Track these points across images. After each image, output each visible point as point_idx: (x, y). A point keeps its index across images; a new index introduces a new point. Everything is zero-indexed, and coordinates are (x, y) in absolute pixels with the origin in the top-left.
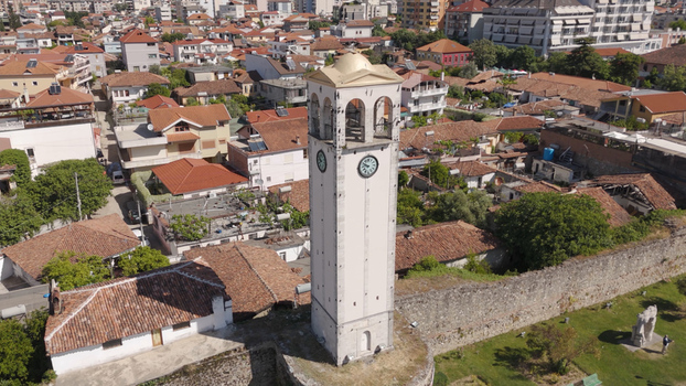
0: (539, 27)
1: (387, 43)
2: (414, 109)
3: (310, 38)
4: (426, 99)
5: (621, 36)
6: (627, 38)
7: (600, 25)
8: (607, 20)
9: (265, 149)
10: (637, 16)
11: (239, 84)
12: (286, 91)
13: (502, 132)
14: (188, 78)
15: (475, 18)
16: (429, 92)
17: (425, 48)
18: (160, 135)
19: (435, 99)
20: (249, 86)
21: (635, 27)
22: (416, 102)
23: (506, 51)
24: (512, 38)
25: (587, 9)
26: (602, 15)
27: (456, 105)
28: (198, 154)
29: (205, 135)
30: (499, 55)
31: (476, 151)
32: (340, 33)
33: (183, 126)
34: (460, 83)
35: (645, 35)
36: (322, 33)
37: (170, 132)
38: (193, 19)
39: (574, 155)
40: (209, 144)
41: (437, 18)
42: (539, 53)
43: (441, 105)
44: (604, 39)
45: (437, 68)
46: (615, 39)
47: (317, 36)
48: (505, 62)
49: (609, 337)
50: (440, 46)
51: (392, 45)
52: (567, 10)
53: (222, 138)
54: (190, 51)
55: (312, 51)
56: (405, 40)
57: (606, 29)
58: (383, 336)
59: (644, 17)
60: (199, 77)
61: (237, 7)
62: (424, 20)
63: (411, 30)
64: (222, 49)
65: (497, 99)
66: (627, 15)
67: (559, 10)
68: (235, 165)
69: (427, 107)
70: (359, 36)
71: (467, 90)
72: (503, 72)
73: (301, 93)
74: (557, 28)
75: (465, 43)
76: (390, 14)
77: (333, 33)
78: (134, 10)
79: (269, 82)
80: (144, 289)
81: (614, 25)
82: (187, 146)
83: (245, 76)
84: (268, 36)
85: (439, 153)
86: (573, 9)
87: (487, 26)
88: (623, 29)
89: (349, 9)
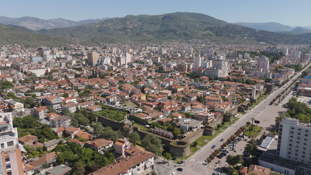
0: (216, 74)
15: (202, 71)
17: (201, 77)
21: (226, 72)
24: (211, 75)
26: (222, 71)
50: (204, 77)
62: (184, 70)
67: (219, 71)
87: (206, 73)
89: (164, 67)
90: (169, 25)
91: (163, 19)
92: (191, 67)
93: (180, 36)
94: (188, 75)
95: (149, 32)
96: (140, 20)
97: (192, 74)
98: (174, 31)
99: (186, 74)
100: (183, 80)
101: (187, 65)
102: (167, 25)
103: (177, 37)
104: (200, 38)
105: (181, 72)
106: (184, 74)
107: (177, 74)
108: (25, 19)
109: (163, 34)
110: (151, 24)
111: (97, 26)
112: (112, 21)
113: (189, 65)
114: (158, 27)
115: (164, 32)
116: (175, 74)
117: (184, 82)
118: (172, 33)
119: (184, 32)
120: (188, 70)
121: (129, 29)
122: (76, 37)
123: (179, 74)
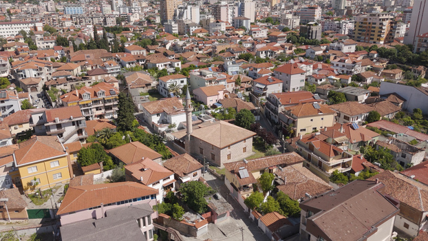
1: (376, 55)
36: (322, 48)
41: (384, 37)
70: (350, 49)
77: (333, 48)
89: (314, 29)
92: (402, 30)
94: (383, 54)
97: (400, 49)
99: (378, 51)
100: (359, 70)
101: (386, 23)
105: (361, 45)
106: (370, 49)
107: (345, 49)
113: (394, 24)
116: (339, 49)
117: (359, 78)
120: (390, 38)
123: (353, 49)
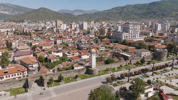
0: (121, 37)
1: (97, 38)
2: (100, 50)
3: (84, 37)
4: (102, 49)
5: (134, 37)
6: (135, 38)
7: (130, 36)
8: (132, 35)
9: (83, 55)
10: (137, 34)
11: (75, 46)
12: (83, 47)
13: (111, 53)
14: (67, 45)
15: (111, 34)
16: (102, 48)
17: (103, 40)
18: (71, 54)
19: (103, 49)
20: (77, 46)
21: (136, 36)
22: (100, 49)
23: (115, 40)
24: (117, 38)
25: (128, 34)
26: (131, 34)
27: (106, 49)
28: (75, 56)
29: (76, 54)
30: (114, 41)
31: (106, 55)
32: (89, 36)
33: (73, 53)
34: (107, 46)
35: (138, 37)
36: (86, 36)
37: (72, 53)
38: (60, 31)
39: (117, 56)
40: (76, 55)
41: (106, 33)
42: (121, 40)
43: (104, 49)
44: (131, 38)
45: (105, 43)
46: (133, 38)
47: (85, 36)
48: (115, 42)
49: (113, 69)
50: (105, 39)
51: (98, 38)
52: (125, 34)
53: (77, 54)
54: (65, 40)
55: (85, 40)
56: (100, 37)
57: (131, 37)
58: (95, 67)
59: (138, 35)
60: (69, 45)
61: (69, 29)
62: (104, 33)
63: (101, 35)
64: (70, 40)
65: (112, 48)
66: (135, 34)
67: (123, 34)
68: (80, 57)
69: (102, 50)
70: (92, 36)
71: (108, 47)
72: (115, 43)
73: (85, 48)
74: (123, 36)
75: (110, 39)
76: (98, 30)
77: (88, 36)
78: (46, 28)
79: (80, 46)
80: (79, 64)
81: (133, 36)
82: (73, 55)
83: (76, 45)
84: (76, 36)
85: (102, 55)
86: (126, 34)
87: (113, 36)
88: (134, 36)
89: (90, 31)
90: (152, 9)
91: (149, 5)
93: (158, 16)
95: (136, 14)
96: (134, 7)
98: (154, 13)
101: (106, 29)
102: (151, 9)
103: (155, 17)
104: (173, 16)
108: (76, 11)
109: (146, 15)
110: (139, 9)
111: (106, 12)
112: (116, 9)
114: (144, 11)
115: (147, 14)
118: (152, 14)
119: (162, 13)
121: (124, 12)
122: (93, 18)
123: (94, 36)
